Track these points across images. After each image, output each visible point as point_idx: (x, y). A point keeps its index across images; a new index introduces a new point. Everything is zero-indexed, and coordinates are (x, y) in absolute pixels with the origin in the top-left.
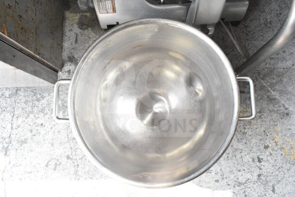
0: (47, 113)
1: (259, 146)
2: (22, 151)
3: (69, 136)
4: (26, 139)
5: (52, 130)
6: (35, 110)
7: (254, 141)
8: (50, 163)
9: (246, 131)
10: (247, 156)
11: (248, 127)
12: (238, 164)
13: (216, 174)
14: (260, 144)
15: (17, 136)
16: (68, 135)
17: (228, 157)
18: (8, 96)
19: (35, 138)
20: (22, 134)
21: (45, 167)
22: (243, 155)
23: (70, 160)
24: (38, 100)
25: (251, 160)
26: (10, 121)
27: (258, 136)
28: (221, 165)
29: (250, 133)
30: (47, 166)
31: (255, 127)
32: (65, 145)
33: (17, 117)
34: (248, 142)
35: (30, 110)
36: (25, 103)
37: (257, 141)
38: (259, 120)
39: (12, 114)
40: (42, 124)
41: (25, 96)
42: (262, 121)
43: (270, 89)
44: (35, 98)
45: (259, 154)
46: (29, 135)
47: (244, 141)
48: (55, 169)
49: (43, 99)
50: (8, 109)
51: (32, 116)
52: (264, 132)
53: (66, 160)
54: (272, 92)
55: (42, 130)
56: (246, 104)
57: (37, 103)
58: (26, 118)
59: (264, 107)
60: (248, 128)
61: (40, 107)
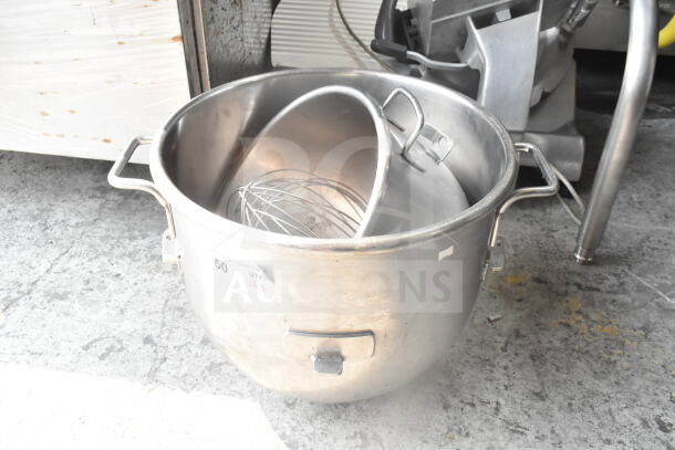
0: (139, 260)
1: (656, 394)
2: (45, 312)
3: (169, 303)
4: (66, 294)
5: (136, 288)
6: (117, 252)
7: (638, 382)
8: (98, 343)
9: (613, 358)
10: (626, 412)
11: (619, 352)
12: (602, 425)
13: (537, 437)
14: (658, 392)
15: (51, 285)
16: (167, 301)
17: (570, 405)
18: (73, 223)
19: (90, 294)
20: (65, 284)
21: (80, 350)
22: (613, 407)
23: (149, 346)
24: (132, 238)
25: (637, 422)
26: (52, 259)
27: (648, 374)
28: (553, 419)
29: (626, 365)
30: (86, 348)
31: (637, 354)
32: (151, 317)
33: (71, 257)
34: (623, 382)
35: (106, 250)
36: (101, 238)
37: (648, 383)
38: (645, 344)
39: (64, 250)
40: (119, 275)
41: (108, 230)
42: (655, 346)
43: (660, 293)
44: (127, 234)
45: (658, 412)
46: (80, 286)
47: (613, 379)
48: (102, 357)
49: (143, 238)
50: (60, 242)
51: (104, 259)
52: (664, 366)
53: (141, 345)
54: (669, 300)
55: (112, 285)
56: (607, 310)
57: (127, 241)
58: (91, 260)
59: (653, 321)
60: (620, 355)
61: (131, 249)
